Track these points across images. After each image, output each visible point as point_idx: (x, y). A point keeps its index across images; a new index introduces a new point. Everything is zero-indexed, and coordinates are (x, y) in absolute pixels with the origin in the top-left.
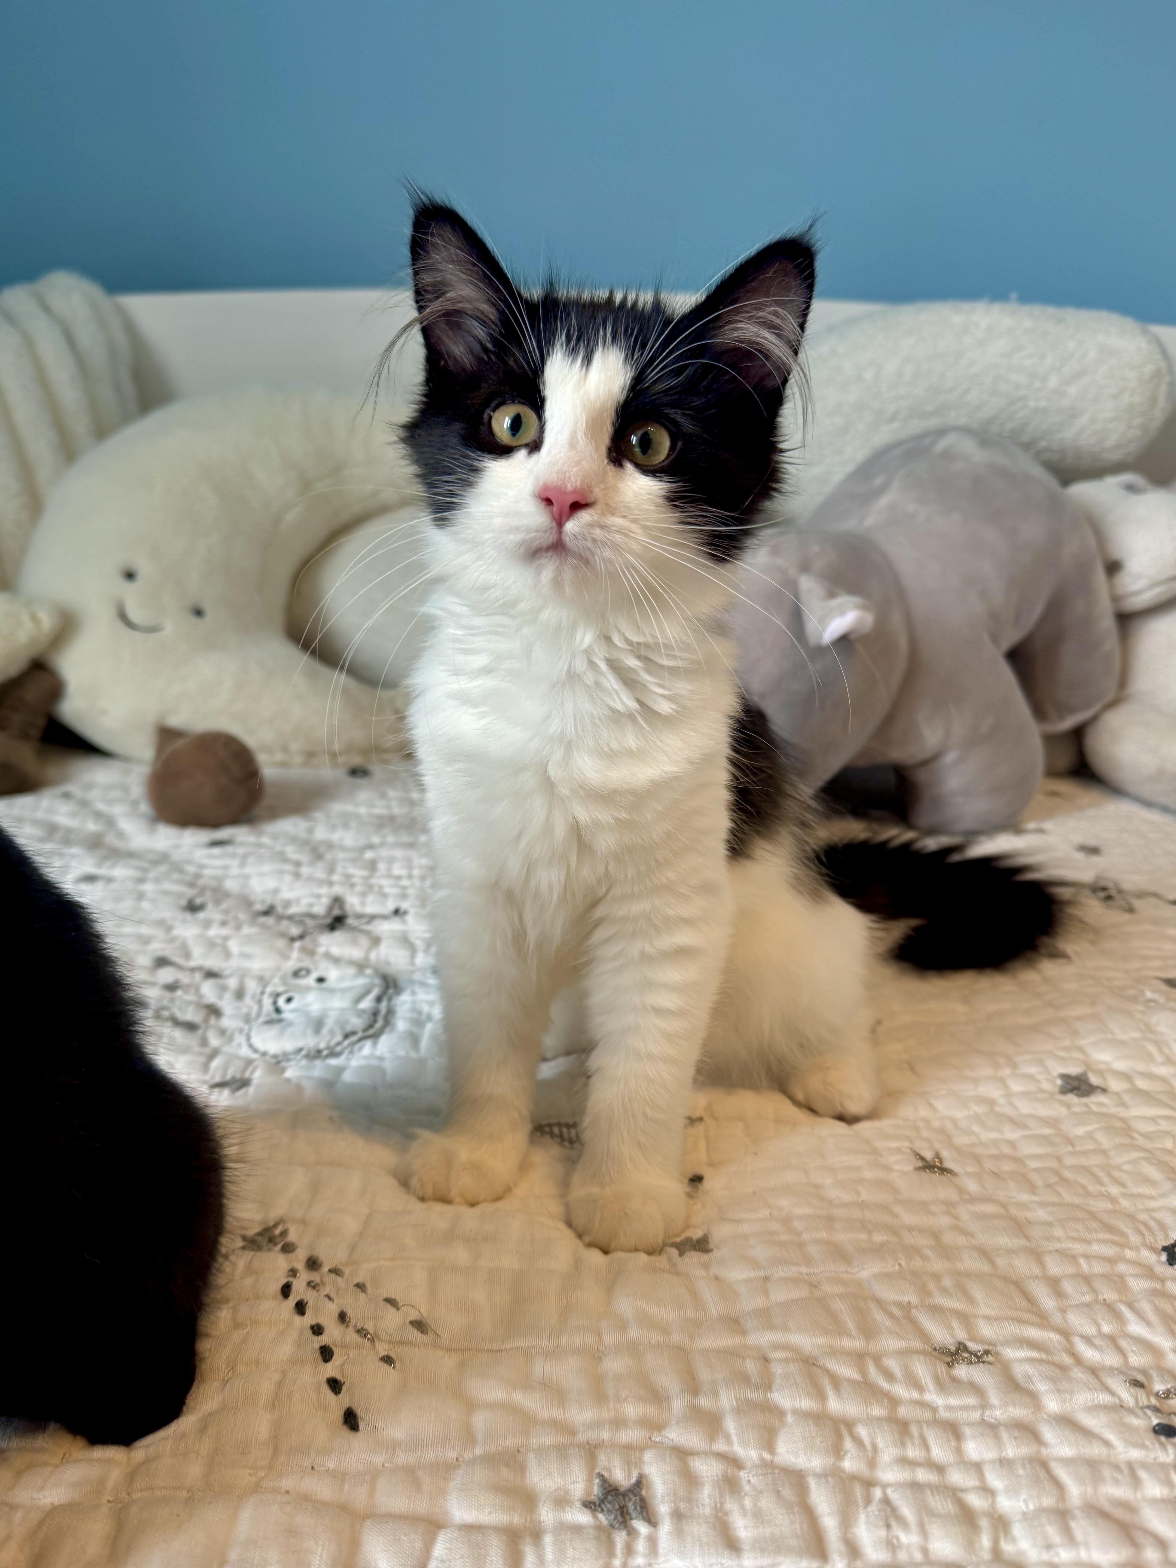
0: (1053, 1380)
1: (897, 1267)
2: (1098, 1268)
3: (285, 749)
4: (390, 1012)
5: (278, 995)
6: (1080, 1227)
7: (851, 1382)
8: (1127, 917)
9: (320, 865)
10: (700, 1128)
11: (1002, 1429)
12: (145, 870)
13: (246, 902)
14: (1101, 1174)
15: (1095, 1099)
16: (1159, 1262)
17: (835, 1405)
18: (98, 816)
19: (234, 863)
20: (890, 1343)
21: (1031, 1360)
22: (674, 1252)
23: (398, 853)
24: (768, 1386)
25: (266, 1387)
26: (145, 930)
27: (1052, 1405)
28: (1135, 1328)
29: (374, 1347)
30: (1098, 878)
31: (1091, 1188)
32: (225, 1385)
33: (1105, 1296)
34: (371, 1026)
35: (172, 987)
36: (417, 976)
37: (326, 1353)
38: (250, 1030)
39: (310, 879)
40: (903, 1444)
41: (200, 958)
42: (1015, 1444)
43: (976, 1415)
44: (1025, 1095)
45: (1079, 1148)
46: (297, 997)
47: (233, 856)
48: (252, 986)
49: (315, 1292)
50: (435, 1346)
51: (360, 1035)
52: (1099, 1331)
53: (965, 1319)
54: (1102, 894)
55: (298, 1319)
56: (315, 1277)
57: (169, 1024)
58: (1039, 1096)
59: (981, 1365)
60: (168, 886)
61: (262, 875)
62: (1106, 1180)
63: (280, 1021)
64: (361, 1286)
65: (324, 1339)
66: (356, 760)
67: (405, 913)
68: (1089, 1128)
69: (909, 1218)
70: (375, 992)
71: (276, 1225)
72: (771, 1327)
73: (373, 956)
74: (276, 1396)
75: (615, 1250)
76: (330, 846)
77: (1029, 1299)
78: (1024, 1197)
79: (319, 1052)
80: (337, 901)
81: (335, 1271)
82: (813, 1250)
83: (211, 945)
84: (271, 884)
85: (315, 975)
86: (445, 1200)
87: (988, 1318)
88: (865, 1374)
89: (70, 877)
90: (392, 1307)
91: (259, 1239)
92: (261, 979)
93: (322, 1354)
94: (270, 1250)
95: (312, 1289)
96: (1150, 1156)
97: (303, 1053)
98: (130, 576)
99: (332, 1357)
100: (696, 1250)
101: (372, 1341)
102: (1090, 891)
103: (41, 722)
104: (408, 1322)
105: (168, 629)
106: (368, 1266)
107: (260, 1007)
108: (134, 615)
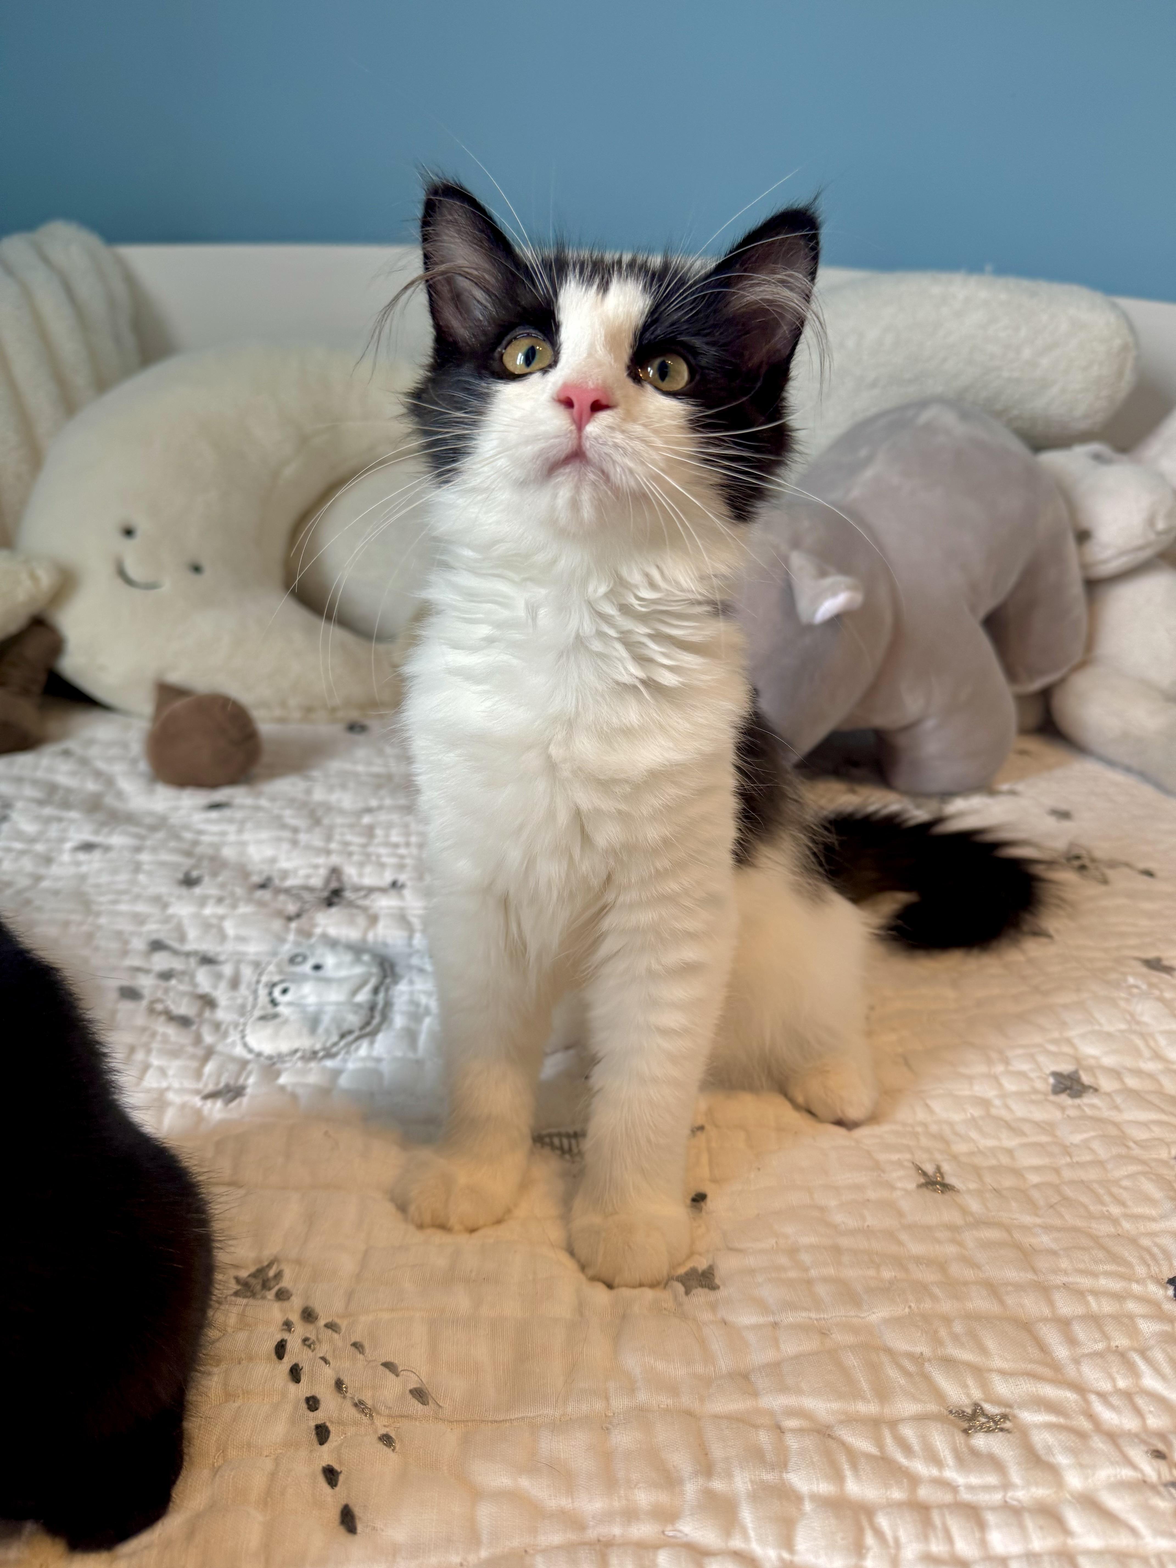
0: (1073, 1452)
1: (907, 1310)
2: (1107, 1307)
3: (283, 704)
4: (388, 1006)
5: (274, 985)
6: (1086, 1258)
7: (869, 1457)
8: (1102, 888)
9: (317, 830)
10: (702, 1138)
11: (1026, 1515)
12: (142, 838)
13: (243, 872)
14: (1101, 1191)
15: (1088, 1099)
16: (1166, 1297)
17: (854, 1488)
18: (98, 774)
19: (232, 828)
20: (907, 1407)
21: (1050, 1426)
22: (680, 1288)
23: (395, 817)
24: (784, 1464)
25: (258, 1481)
26: (141, 908)
27: (1074, 1481)
28: (1150, 1381)
29: (373, 1423)
30: (1072, 845)
31: (1092, 1208)
32: (215, 1476)
33: (1118, 1343)
34: (368, 1023)
35: (166, 976)
36: (415, 961)
37: (322, 1433)
38: (245, 1024)
39: (308, 847)
40: (926, 1538)
41: (195, 941)
42: (1041, 1536)
43: (997, 1497)
44: (1020, 1094)
45: (1077, 1159)
46: (293, 988)
47: (231, 821)
48: (247, 973)
49: (310, 1351)
50: (436, 1418)
51: (356, 1034)
52: (1115, 1386)
53: (979, 1373)
54: (1076, 863)
55: (292, 1387)
56: (310, 1331)
57: (162, 1019)
58: (1033, 1097)
59: (1000, 1434)
60: (165, 857)
61: (259, 842)
62: (1107, 1198)
63: (275, 1016)
64: (357, 1346)
65: (319, 1416)
66: (354, 715)
67: (403, 886)
69: (916, 1248)
70: (373, 982)
71: (270, 1265)
72: (783, 1389)
73: (370, 937)
74: (269, 1492)
75: (619, 1286)
76: (328, 808)
77: (1043, 1348)
78: (1028, 1219)
79: (315, 1053)
80: (335, 872)
81: (331, 1326)
82: (821, 1290)
83: (207, 926)
84: (269, 852)
85: (311, 962)
86: (443, 1227)
87: (1002, 1372)
88: (881, 1446)
89: (68, 845)
90: (391, 1373)
91: (253, 1281)
92: (257, 965)
93: (317, 1434)
94: (264, 1298)
95: (308, 1349)
96: (1147, 1169)
97: (299, 1054)
98: (129, 532)
99: (328, 1437)
100: (702, 1286)
101: (371, 1415)
102: (1064, 861)
103: (42, 677)
104: (408, 1392)
105: (167, 586)
106: (365, 1320)
107: (256, 998)
108: (134, 571)
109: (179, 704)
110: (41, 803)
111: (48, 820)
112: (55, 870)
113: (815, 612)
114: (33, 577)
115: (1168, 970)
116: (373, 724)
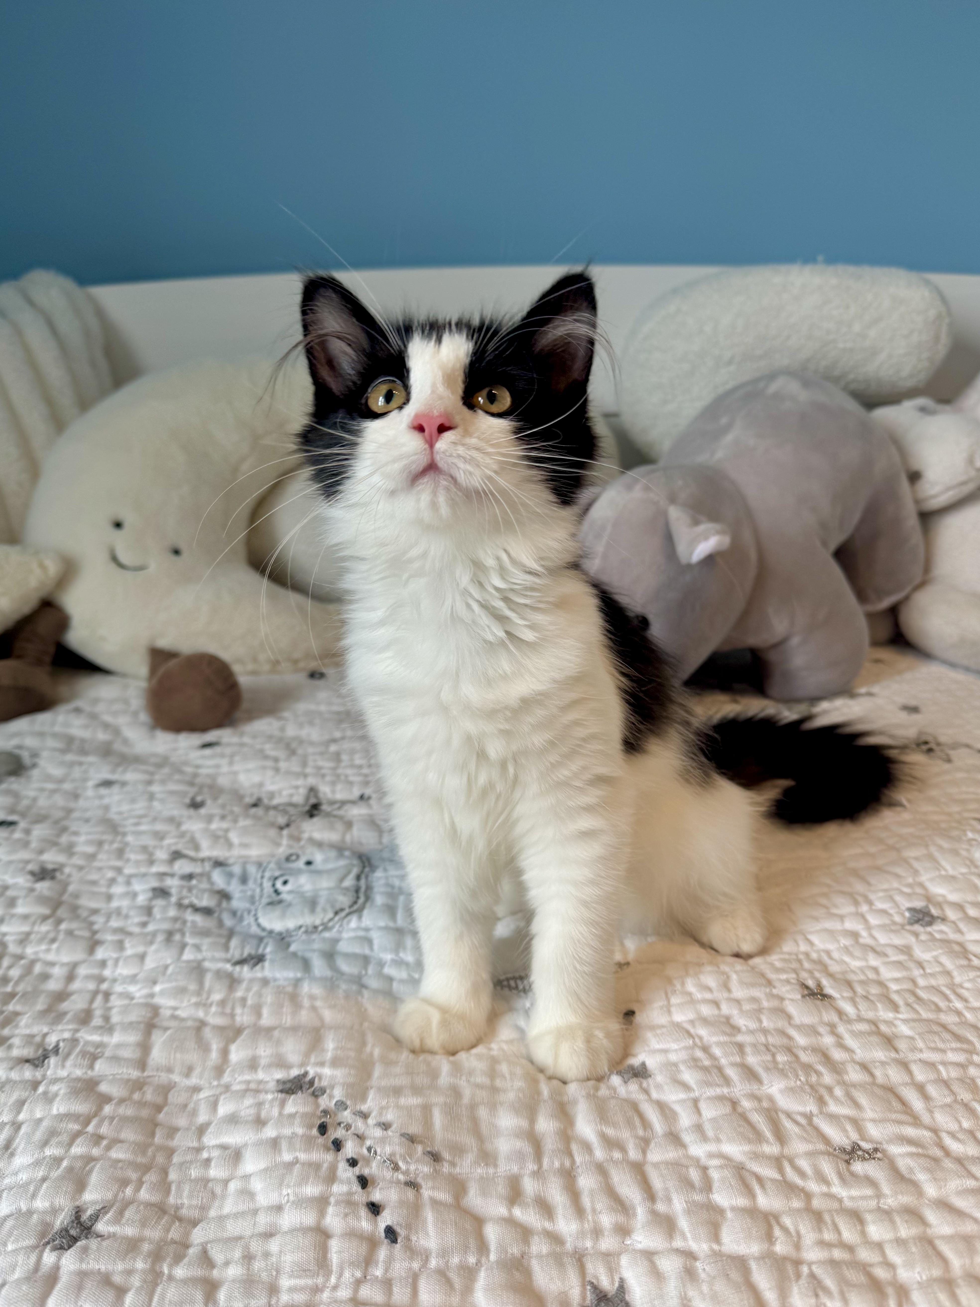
0: (929, 1170)
1: (798, 1082)
2: (954, 1073)
3: (255, 660)
4: (369, 888)
5: (276, 879)
6: (937, 1039)
7: (773, 1181)
8: (947, 766)
9: (294, 758)
10: (628, 972)
11: (895, 1214)
12: (152, 774)
13: (237, 795)
14: (948, 992)
15: (938, 927)
17: (763, 1201)
18: (106, 726)
19: (224, 762)
20: (800, 1147)
21: (911, 1155)
23: (356, 745)
24: (709, 1189)
26: (159, 827)
27: (931, 1191)
30: (920, 733)
31: (941, 1005)
33: (962, 1096)
34: (355, 902)
35: (188, 877)
36: (386, 854)
37: (363, 1181)
38: (256, 910)
39: (288, 773)
40: (820, 1230)
41: (208, 850)
42: (906, 1227)
43: (873, 1204)
44: (882, 927)
45: (928, 971)
46: (291, 880)
47: (222, 756)
48: (253, 871)
51: (347, 911)
52: (961, 1126)
53: (856, 1123)
54: (925, 747)
55: (336, 1154)
57: (190, 911)
58: (893, 928)
59: (873, 1161)
60: (172, 786)
61: (248, 771)
62: (952, 997)
63: (280, 902)
64: (380, 1125)
65: (359, 1171)
66: (313, 665)
67: (369, 798)
68: (935, 953)
69: (802, 1040)
70: (355, 871)
71: (304, 1077)
72: (705, 1139)
73: (348, 838)
76: (301, 742)
77: (903, 1103)
78: (890, 1015)
79: (316, 927)
80: (312, 790)
81: (358, 1114)
82: (730, 1073)
83: (215, 838)
84: (256, 778)
85: (303, 860)
87: (874, 1121)
88: (782, 1174)
89: (90, 784)
90: (408, 1141)
91: (293, 1086)
92: (259, 865)
93: (360, 1183)
95: (343, 1129)
97: (303, 929)
98: (118, 525)
99: (368, 1184)
100: (637, 1076)
101: (397, 1169)
102: (914, 746)
103: (52, 649)
104: (422, 1153)
105: (153, 567)
107: (262, 890)
108: (123, 558)
109: (172, 663)
110: (63, 751)
111: (72, 765)
112: (81, 803)
113: (691, 554)
114: (42, 566)
116: (330, 671)
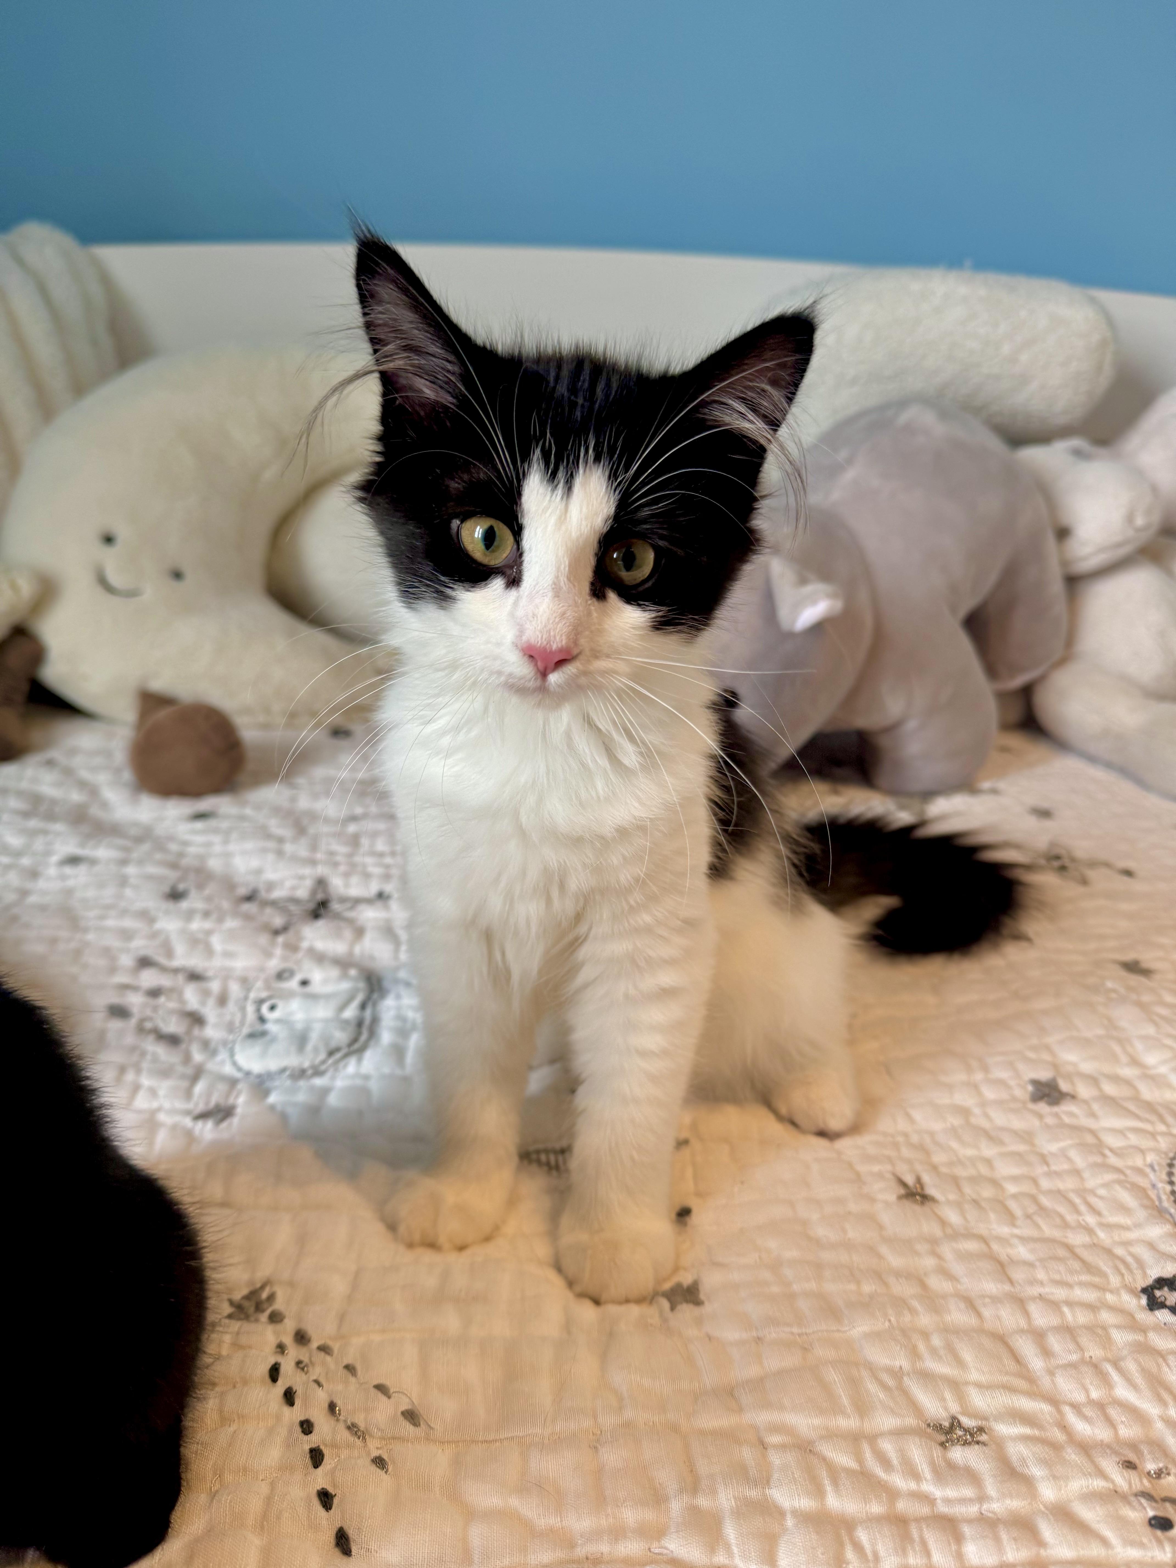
0: (1047, 1463)
1: (887, 1324)
2: (1082, 1318)
3: (267, 710)
4: (375, 1021)
5: (262, 1001)
6: (1062, 1268)
7: (848, 1471)
8: (1081, 889)
9: (303, 840)
10: (686, 1152)
11: (1001, 1527)
12: (129, 851)
13: (229, 884)
14: (1077, 1200)
15: (1066, 1107)
16: (1140, 1306)
17: (834, 1502)
18: (82, 785)
19: (217, 839)
20: (885, 1422)
21: (1025, 1439)
22: (665, 1304)
23: (379, 826)
24: (766, 1481)
25: (255, 1505)
26: (128, 923)
27: (1048, 1492)
29: (366, 1446)
30: (1053, 844)
31: (1068, 1218)
32: (212, 1501)
33: (1091, 1354)
35: (155, 993)
36: (401, 975)
37: (316, 1457)
38: (234, 1042)
39: (294, 858)
41: (184, 958)
42: (1015, 1547)
43: (973, 1510)
44: (999, 1103)
45: (1054, 1168)
46: (281, 1005)
47: (216, 831)
48: (235, 989)
49: (303, 1374)
50: (428, 1439)
51: (344, 1051)
52: (1088, 1397)
53: (956, 1386)
54: (1056, 864)
55: (286, 1410)
56: (303, 1354)
57: (151, 1038)
58: (1012, 1105)
59: (976, 1447)
60: (151, 870)
61: (245, 853)
62: (1083, 1208)
63: (263, 1034)
64: (350, 1368)
65: (313, 1440)
66: (338, 720)
67: (389, 897)
68: (1062, 1144)
69: (895, 1261)
70: (360, 998)
71: (263, 1287)
72: (766, 1405)
73: (357, 950)
74: (265, 1516)
75: (606, 1302)
76: (313, 816)
77: (1017, 1358)
78: (1005, 1230)
79: (303, 1071)
80: (321, 883)
81: (324, 1349)
82: (803, 1304)
83: (194, 942)
84: (255, 863)
85: (298, 977)
86: (432, 1245)
87: (979, 1386)
88: (860, 1461)
89: (54, 859)
90: (383, 1395)
91: (246, 1304)
92: (244, 981)
93: (312, 1457)
94: (257, 1320)
95: (302, 1372)
96: (1122, 1177)
97: (288, 1073)
98: (109, 540)
99: (322, 1460)
100: (687, 1301)
101: (364, 1438)
102: (1044, 862)
103: (25, 687)
104: (399, 1413)
105: (149, 594)
106: (357, 1341)
107: (244, 1016)
108: (114, 578)
109: (163, 714)
110: (27, 815)
111: (33, 833)
112: (41, 884)
113: (795, 620)
114: (14, 587)
115: (1146, 972)
116: (357, 728)
